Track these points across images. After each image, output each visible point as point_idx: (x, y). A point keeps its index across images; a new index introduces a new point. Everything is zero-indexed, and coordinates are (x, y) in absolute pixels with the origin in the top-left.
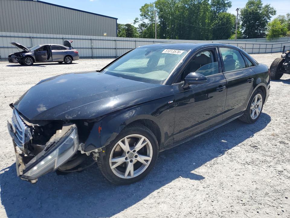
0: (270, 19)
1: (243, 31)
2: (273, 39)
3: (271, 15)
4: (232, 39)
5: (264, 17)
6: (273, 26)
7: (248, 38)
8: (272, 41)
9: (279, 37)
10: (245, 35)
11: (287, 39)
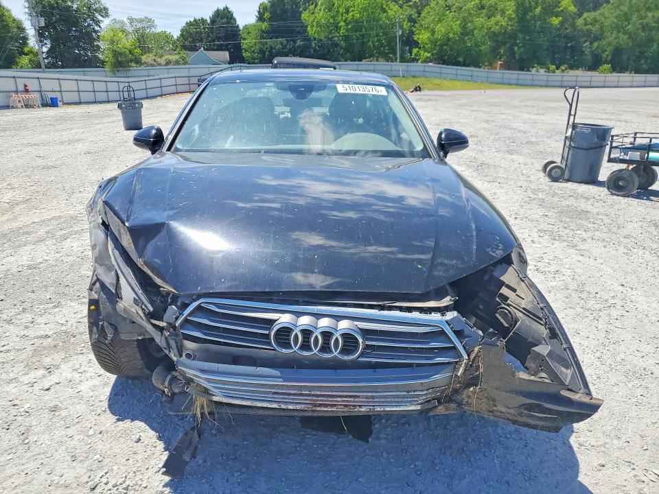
0: (100, 27)
1: (45, 50)
2: (118, 71)
3: (100, 18)
4: (22, 67)
5: (85, 20)
6: (112, 42)
7: (63, 67)
8: (118, 74)
9: (130, 66)
10: (53, 58)
11: (145, 73)
